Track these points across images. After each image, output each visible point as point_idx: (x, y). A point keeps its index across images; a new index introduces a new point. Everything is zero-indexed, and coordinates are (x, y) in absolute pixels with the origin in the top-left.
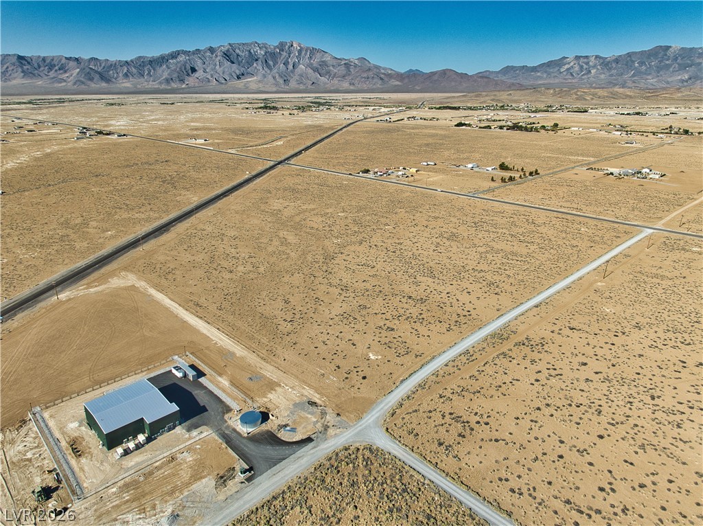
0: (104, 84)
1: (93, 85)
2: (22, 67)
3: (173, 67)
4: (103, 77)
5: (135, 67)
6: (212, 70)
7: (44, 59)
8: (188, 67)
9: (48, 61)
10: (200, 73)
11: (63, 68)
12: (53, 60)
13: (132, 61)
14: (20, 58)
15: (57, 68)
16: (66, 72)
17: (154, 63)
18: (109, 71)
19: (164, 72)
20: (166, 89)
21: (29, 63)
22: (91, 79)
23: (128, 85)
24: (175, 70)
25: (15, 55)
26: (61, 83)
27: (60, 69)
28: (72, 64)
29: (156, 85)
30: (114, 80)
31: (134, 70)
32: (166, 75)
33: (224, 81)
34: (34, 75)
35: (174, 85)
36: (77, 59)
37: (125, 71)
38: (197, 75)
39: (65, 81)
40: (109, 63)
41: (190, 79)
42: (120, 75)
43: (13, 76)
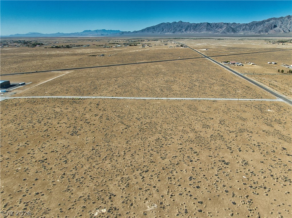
0: (233, 33)
1: (228, 33)
2: (207, 27)
3: (265, 25)
4: (234, 31)
5: (249, 26)
6: (285, 26)
7: (216, 24)
8: (273, 25)
9: (217, 25)
10: (278, 28)
11: (221, 27)
12: (219, 24)
13: (249, 24)
14: (208, 24)
15: (219, 27)
16: (221, 28)
17: (258, 24)
18: (237, 28)
19: (260, 28)
20: (258, 35)
21: (210, 26)
22: (228, 31)
23: (242, 33)
24: (265, 27)
25: (207, 23)
26: (217, 33)
27: (220, 28)
28: (225, 25)
29: (253, 34)
30: (238, 32)
31: (248, 27)
32: (260, 29)
33: (288, 31)
34: (210, 30)
35: (262, 33)
36: (228, 24)
37: (244, 28)
38: (275, 29)
39: (219, 32)
40: (240, 25)
41: (271, 31)
42: (241, 29)
43: (203, 30)
